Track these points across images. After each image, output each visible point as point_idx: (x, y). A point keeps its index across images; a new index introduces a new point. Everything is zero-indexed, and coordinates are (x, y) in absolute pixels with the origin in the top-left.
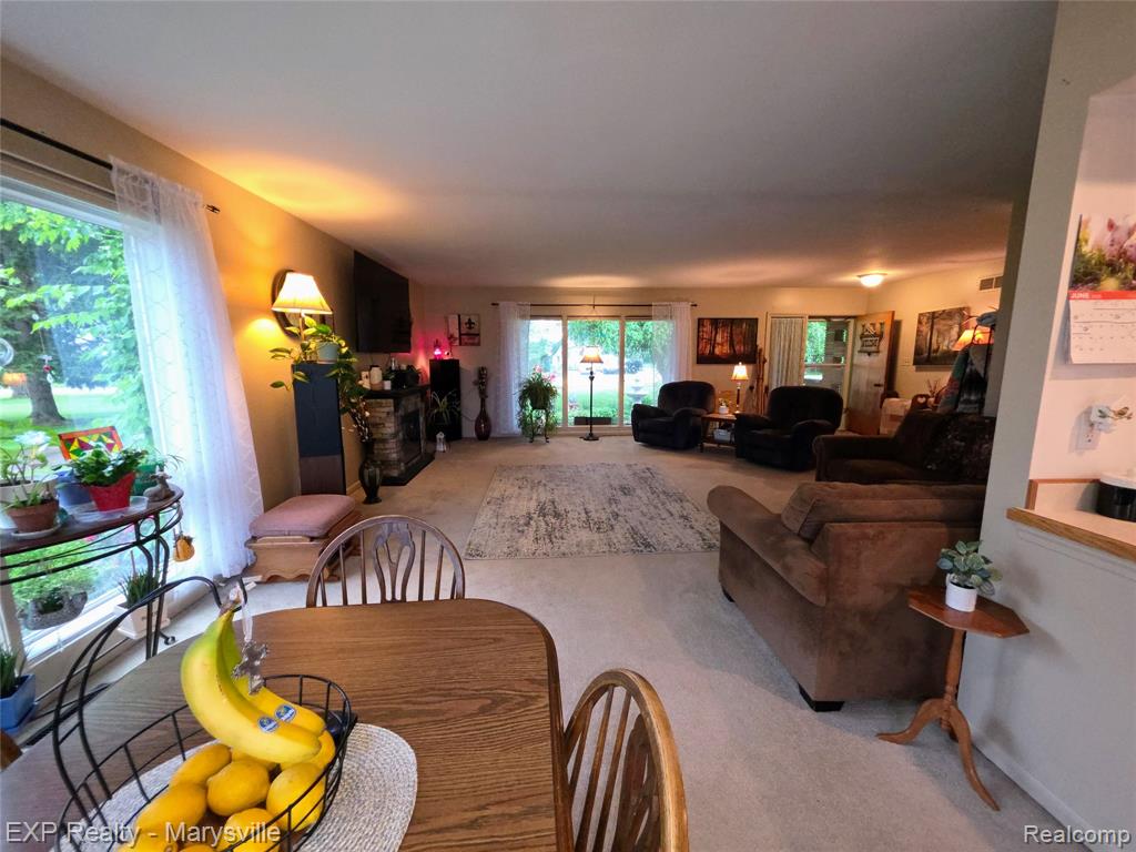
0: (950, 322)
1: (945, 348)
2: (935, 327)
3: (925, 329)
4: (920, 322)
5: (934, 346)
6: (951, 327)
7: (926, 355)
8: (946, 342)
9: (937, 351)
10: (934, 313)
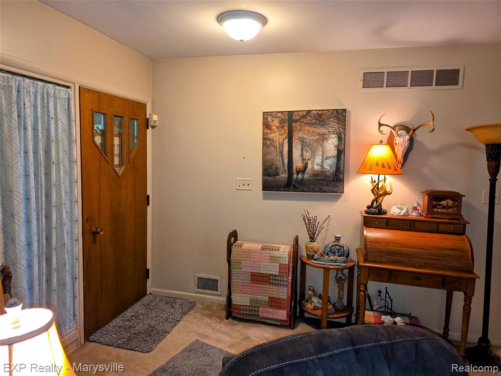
0: (323, 130)
1: (316, 167)
2: (296, 135)
3: (279, 136)
4: (266, 125)
5: (298, 163)
6: (323, 138)
7: (285, 176)
8: (318, 160)
9: (303, 170)
10: (291, 113)
